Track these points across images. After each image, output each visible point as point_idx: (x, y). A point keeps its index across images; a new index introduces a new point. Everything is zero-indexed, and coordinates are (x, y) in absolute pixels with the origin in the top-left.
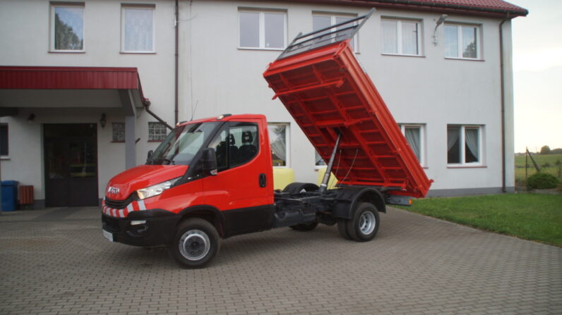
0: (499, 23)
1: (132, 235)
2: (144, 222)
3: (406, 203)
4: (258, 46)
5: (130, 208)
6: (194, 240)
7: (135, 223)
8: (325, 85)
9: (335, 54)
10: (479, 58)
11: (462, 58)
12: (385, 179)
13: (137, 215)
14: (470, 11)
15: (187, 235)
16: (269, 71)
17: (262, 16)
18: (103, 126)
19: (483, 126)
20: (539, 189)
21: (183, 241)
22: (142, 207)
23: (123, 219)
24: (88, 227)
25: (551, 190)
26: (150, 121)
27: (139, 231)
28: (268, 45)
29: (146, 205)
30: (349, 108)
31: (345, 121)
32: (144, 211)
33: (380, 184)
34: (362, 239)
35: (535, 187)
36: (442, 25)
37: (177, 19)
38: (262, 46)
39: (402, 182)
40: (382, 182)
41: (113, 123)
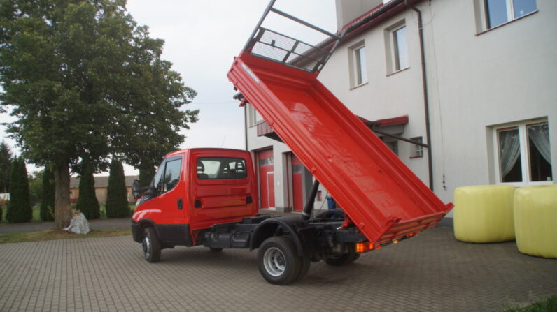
4: (507, 20)
37: (421, 25)
38: (510, 18)
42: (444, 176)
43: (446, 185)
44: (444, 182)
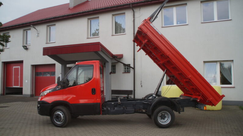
2: (39, 105)
12: (193, 93)
17: (174, 9)
37: (134, 17)
38: (175, 24)
42: (141, 82)
43: (142, 85)
44: (141, 84)
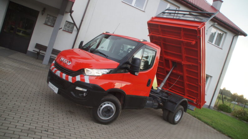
0: (234, 35)
1: (74, 95)
2: (86, 90)
3: (192, 109)
4: (131, 4)
5: (78, 78)
6: (109, 108)
7: (78, 88)
8: (184, 40)
9: (199, 28)
10: (220, 47)
11: (214, 44)
12: (186, 94)
13: (81, 84)
14: (226, 26)
15: (105, 104)
16: (151, 21)
18: (42, 14)
19: (211, 77)
20: (223, 111)
21: (101, 106)
22: (87, 80)
23: (70, 83)
24: (24, 67)
25: (228, 113)
26: (67, 20)
27: (80, 95)
28: (136, 5)
29: (90, 80)
30: (189, 56)
31: (183, 61)
32: (87, 84)
33: (183, 96)
34: (173, 123)
35: (222, 110)
36: (212, 27)
38: (133, 4)
39: (194, 99)
40: (184, 95)
41: (48, 15)
